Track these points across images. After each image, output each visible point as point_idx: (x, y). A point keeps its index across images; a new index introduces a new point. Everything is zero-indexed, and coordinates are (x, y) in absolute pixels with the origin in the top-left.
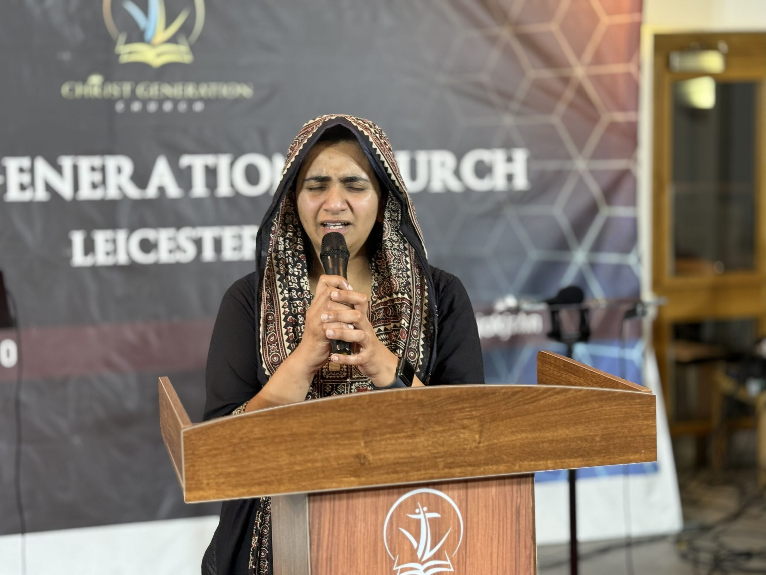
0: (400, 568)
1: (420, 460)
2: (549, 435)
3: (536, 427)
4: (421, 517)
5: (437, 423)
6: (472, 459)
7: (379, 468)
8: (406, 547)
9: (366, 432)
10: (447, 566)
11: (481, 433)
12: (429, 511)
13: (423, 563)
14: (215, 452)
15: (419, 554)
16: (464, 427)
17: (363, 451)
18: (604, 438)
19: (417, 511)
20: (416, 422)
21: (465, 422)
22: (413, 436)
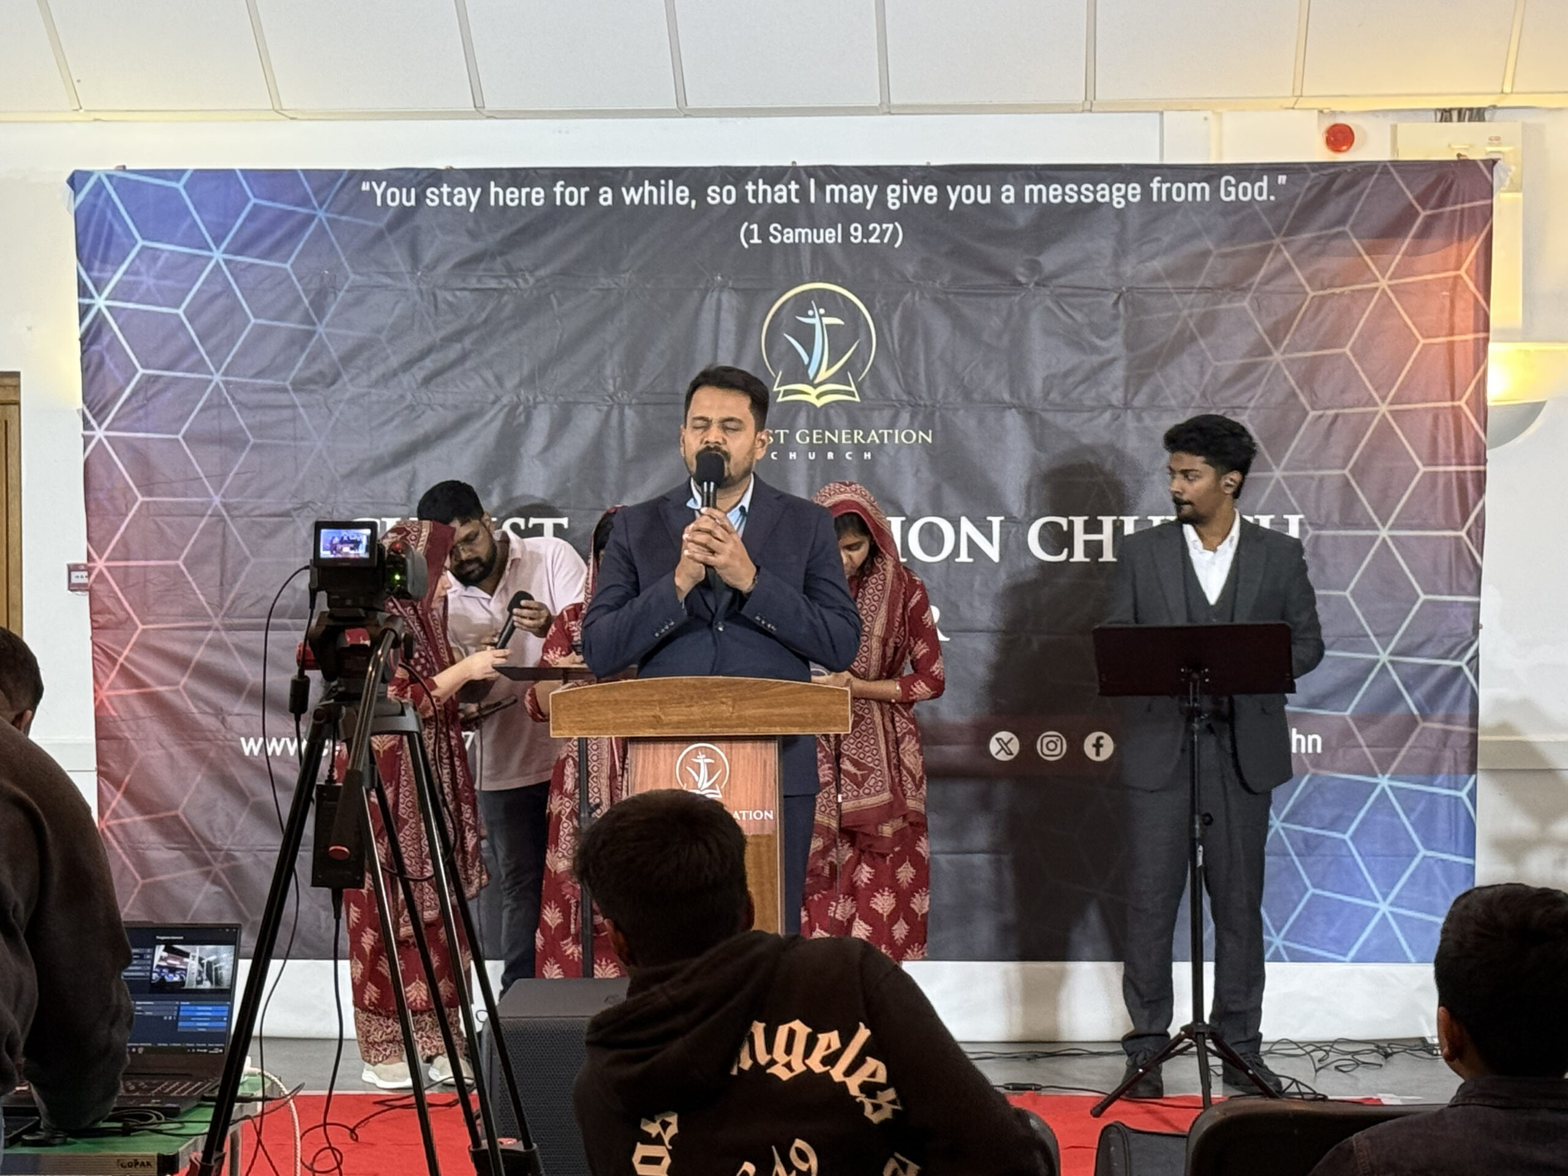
1: (694, 721)
2: (777, 711)
3: (769, 706)
4: (701, 761)
5: (706, 699)
6: (727, 723)
7: (668, 724)
8: (691, 779)
9: (661, 702)
10: (717, 794)
11: (733, 707)
12: (707, 757)
13: (701, 791)
15: (699, 785)
16: (723, 703)
17: (658, 714)
18: (814, 715)
19: (699, 757)
20: (692, 698)
21: (724, 700)
22: (691, 706)
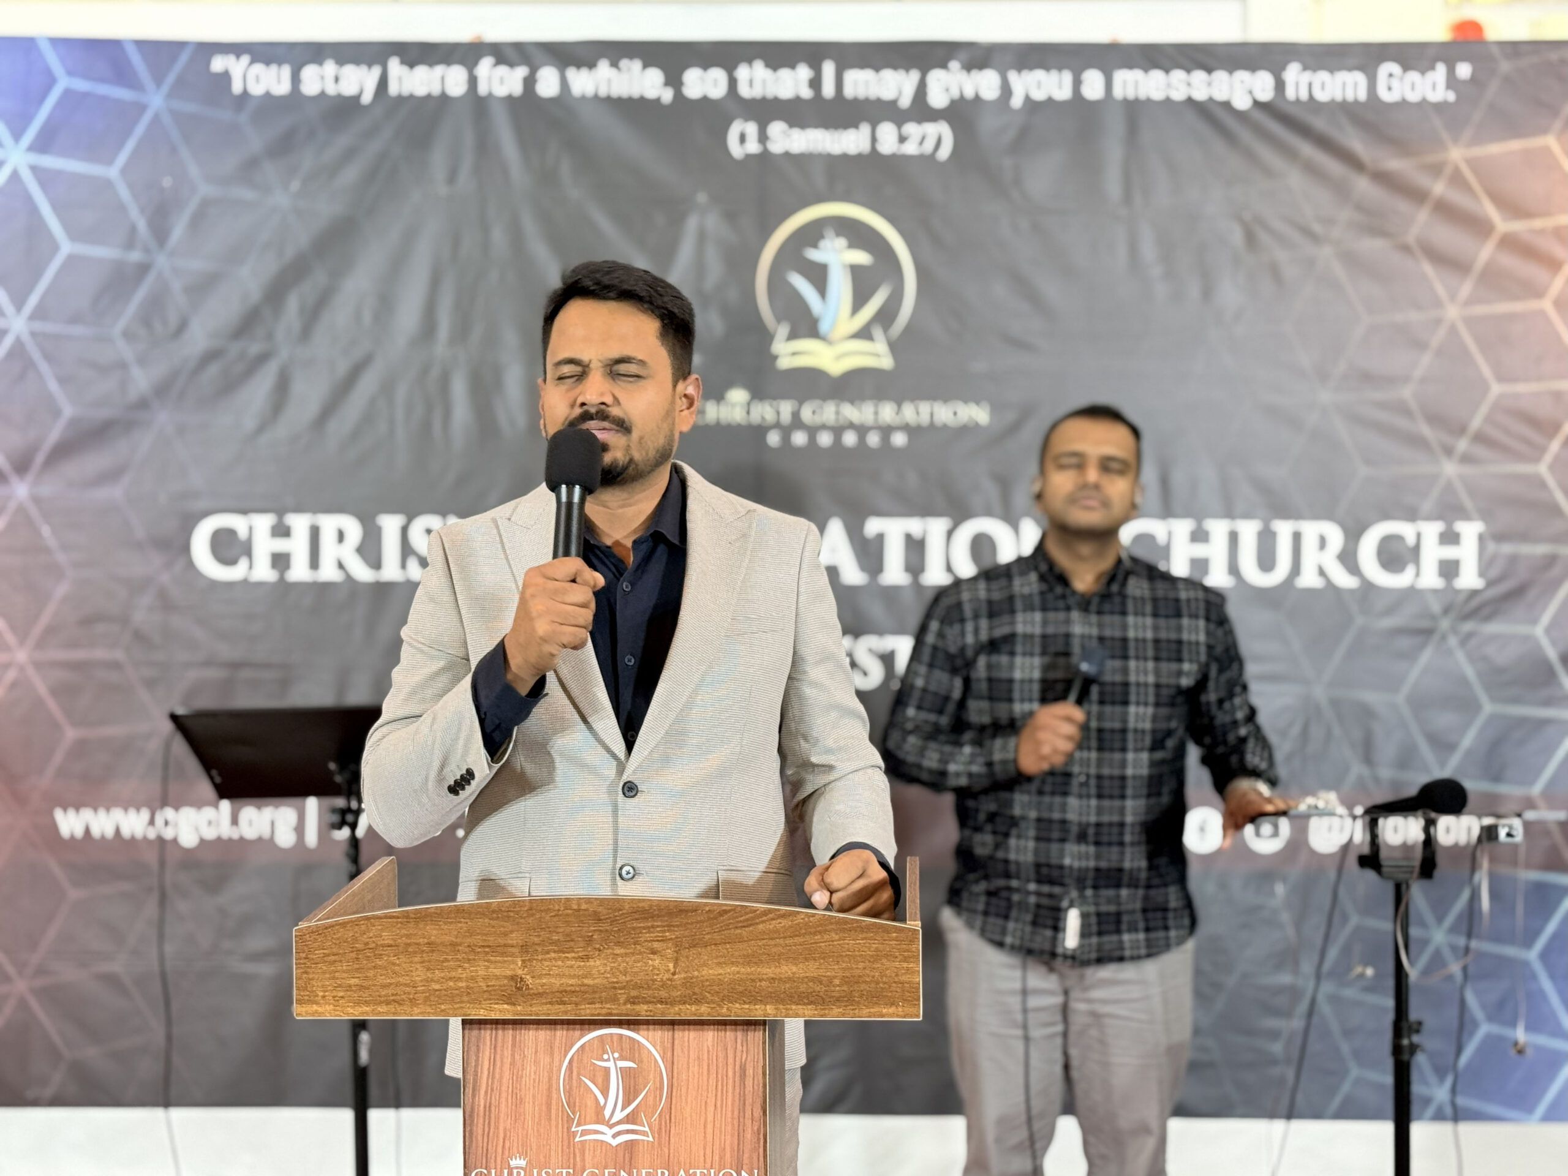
0: (580, 1129)
1: (595, 989)
2: (768, 971)
3: (750, 960)
4: (610, 1064)
5: (618, 943)
6: (663, 994)
7: (540, 995)
8: (590, 1103)
9: (525, 948)
10: (644, 1133)
11: (676, 961)
12: (622, 1058)
13: (611, 1127)
14: (332, 958)
15: (607, 1113)
16: (654, 952)
17: (520, 972)
18: (845, 981)
19: (605, 1057)
20: (589, 940)
21: (656, 945)
22: (587, 958)
